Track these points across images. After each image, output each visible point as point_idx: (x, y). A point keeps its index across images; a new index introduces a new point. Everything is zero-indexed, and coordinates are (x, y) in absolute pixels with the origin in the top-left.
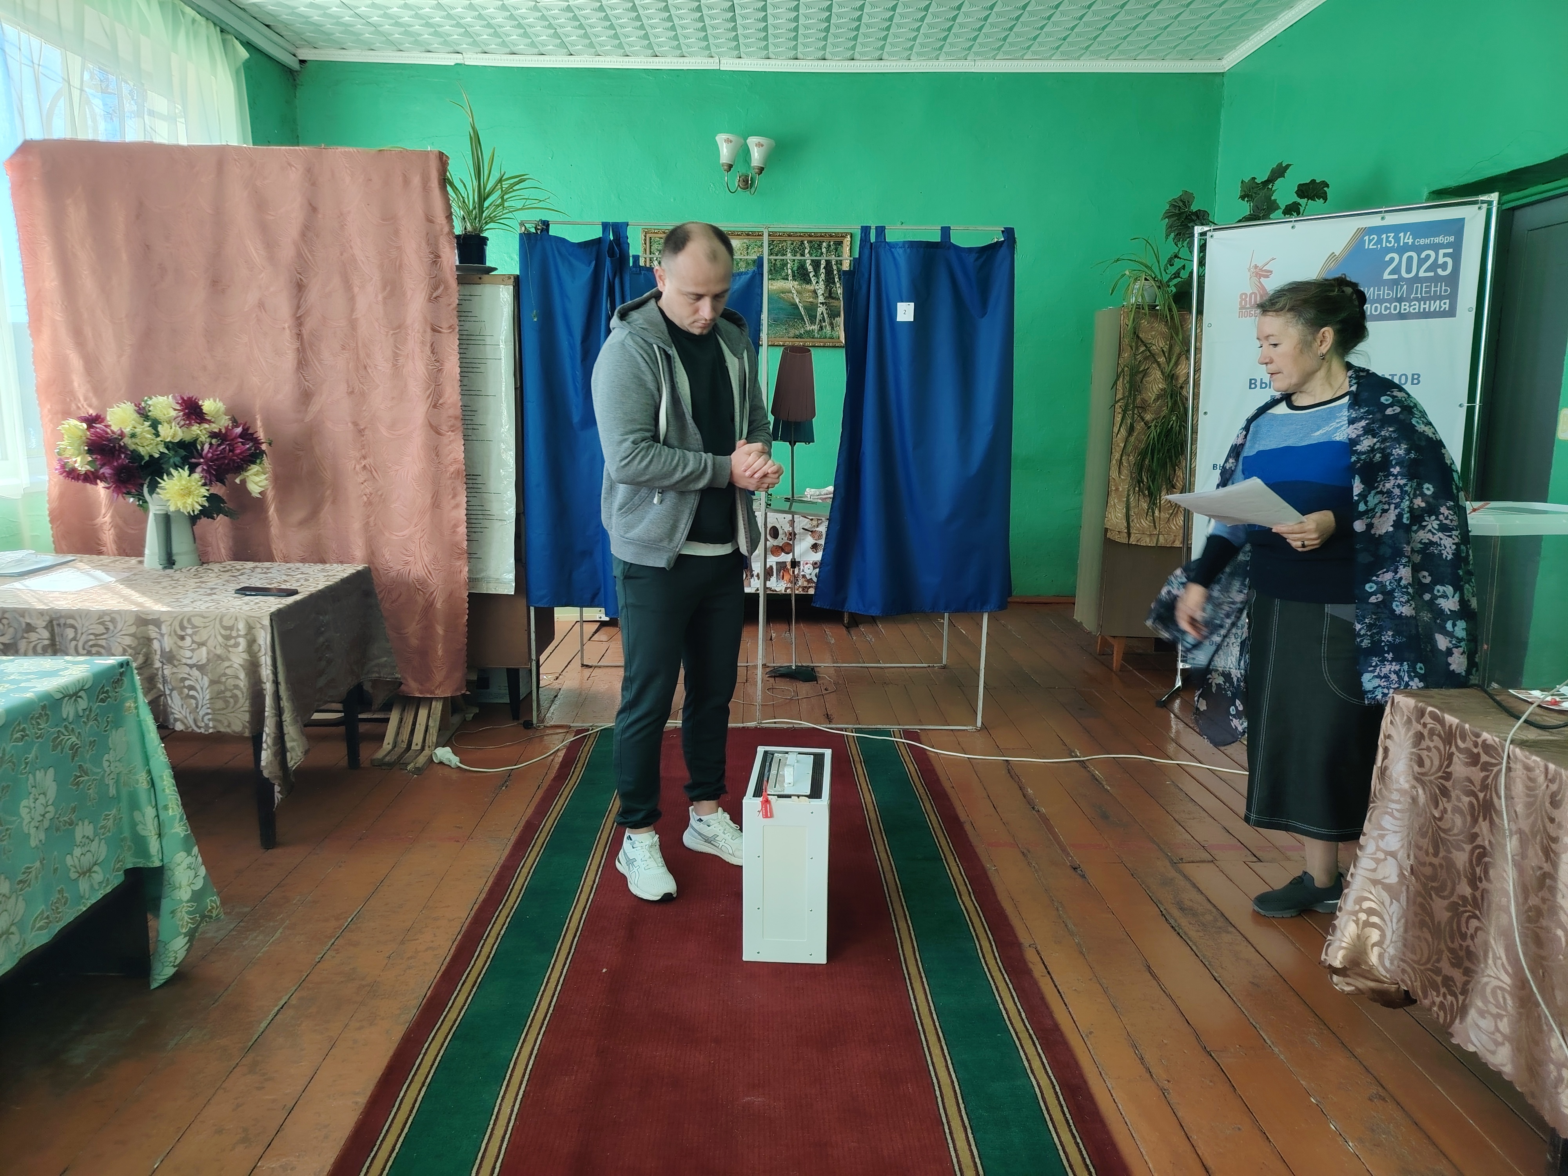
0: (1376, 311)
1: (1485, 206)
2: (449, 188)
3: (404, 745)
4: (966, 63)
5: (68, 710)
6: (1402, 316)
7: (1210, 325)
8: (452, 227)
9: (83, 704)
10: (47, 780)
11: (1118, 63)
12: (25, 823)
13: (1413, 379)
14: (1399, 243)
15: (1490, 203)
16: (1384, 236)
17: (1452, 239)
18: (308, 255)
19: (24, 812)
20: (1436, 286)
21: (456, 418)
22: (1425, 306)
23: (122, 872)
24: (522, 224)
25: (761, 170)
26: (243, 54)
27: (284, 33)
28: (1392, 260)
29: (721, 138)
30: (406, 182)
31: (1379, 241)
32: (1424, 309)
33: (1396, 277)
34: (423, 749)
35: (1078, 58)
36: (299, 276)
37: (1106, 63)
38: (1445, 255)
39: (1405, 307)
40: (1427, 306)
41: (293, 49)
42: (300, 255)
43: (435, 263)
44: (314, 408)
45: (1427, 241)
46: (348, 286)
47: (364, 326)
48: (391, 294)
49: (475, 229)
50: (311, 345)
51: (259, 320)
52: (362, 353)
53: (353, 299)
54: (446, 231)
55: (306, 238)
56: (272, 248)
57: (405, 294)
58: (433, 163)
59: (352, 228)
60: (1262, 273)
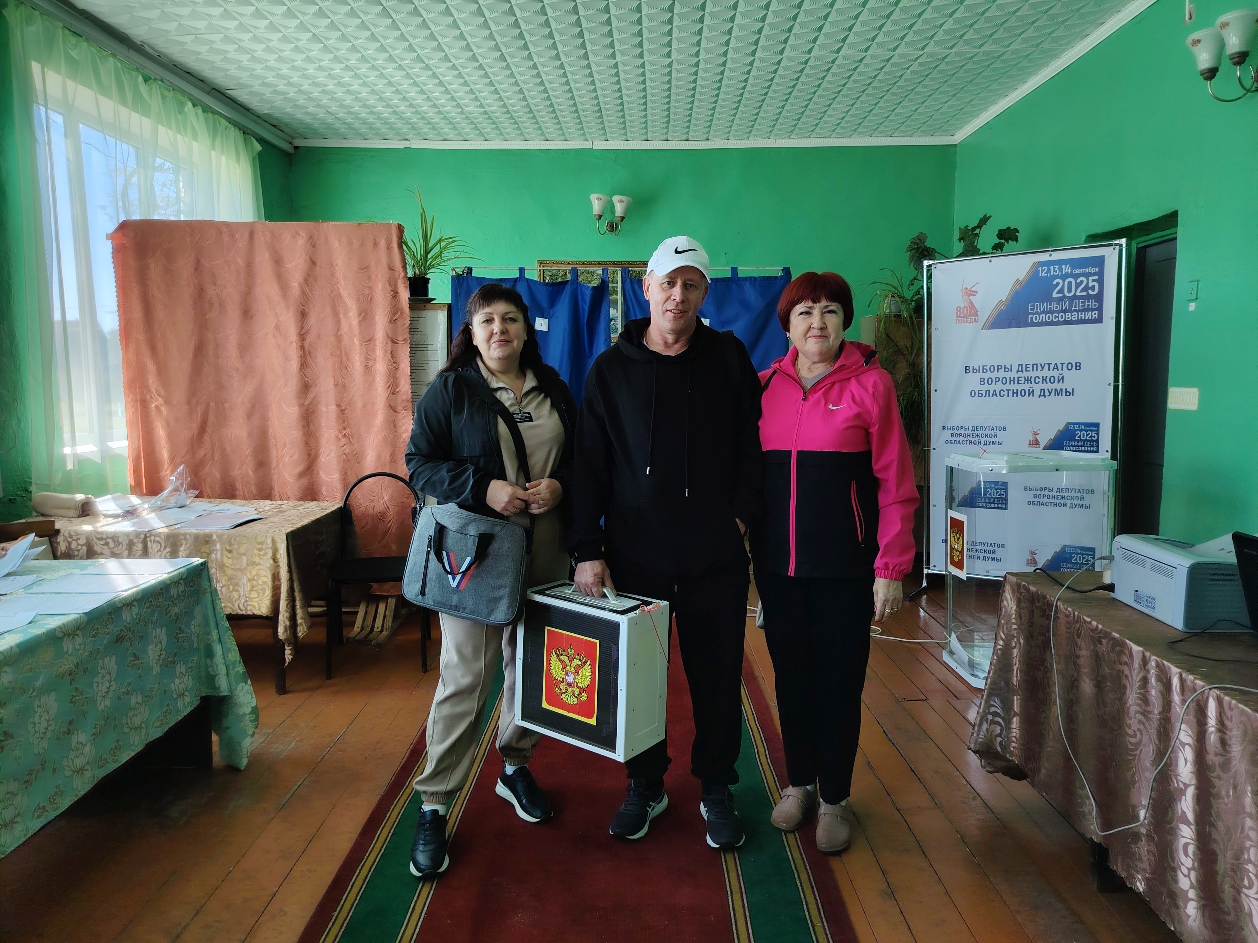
0: (1049, 319)
1: (1117, 247)
2: (404, 247)
3: (369, 629)
4: (769, 141)
5: (173, 592)
6: (1066, 323)
7: (936, 329)
8: (406, 273)
9: (182, 588)
10: (162, 634)
11: (879, 139)
12: (151, 659)
13: (1076, 366)
14: (1062, 274)
15: (1121, 245)
16: (1052, 267)
17: (1097, 269)
18: (309, 293)
19: (150, 652)
20: (1088, 302)
21: (408, 401)
22: (1082, 316)
23: (199, 698)
24: (453, 270)
25: (622, 218)
26: (258, 147)
27: (285, 130)
28: (1058, 284)
29: (593, 197)
30: (376, 244)
31: (1049, 271)
32: (1081, 317)
33: (1061, 295)
34: (382, 631)
35: (850, 136)
36: (303, 307)
37: (870, 139)
38: (1093, 281)
39: (1068, 317)
40: (1083, 316)
41: (290, 140)
42: (303, 293)
43: (394, 297)
44: (311, 396)
45: (1081, 271)
46: (336, 314)
47: (346, 340)
48: (365, 318)
49: (421, 273)
50: (310, 353)
51: (275, 337)
52: (344, 358)
53: (338, 322)
54: (402, 275)
55: (307, 282)
56: (285, 290)
57: (373, 318)
58: (394, 232)
59: (339, 274)
60: (970, 293)
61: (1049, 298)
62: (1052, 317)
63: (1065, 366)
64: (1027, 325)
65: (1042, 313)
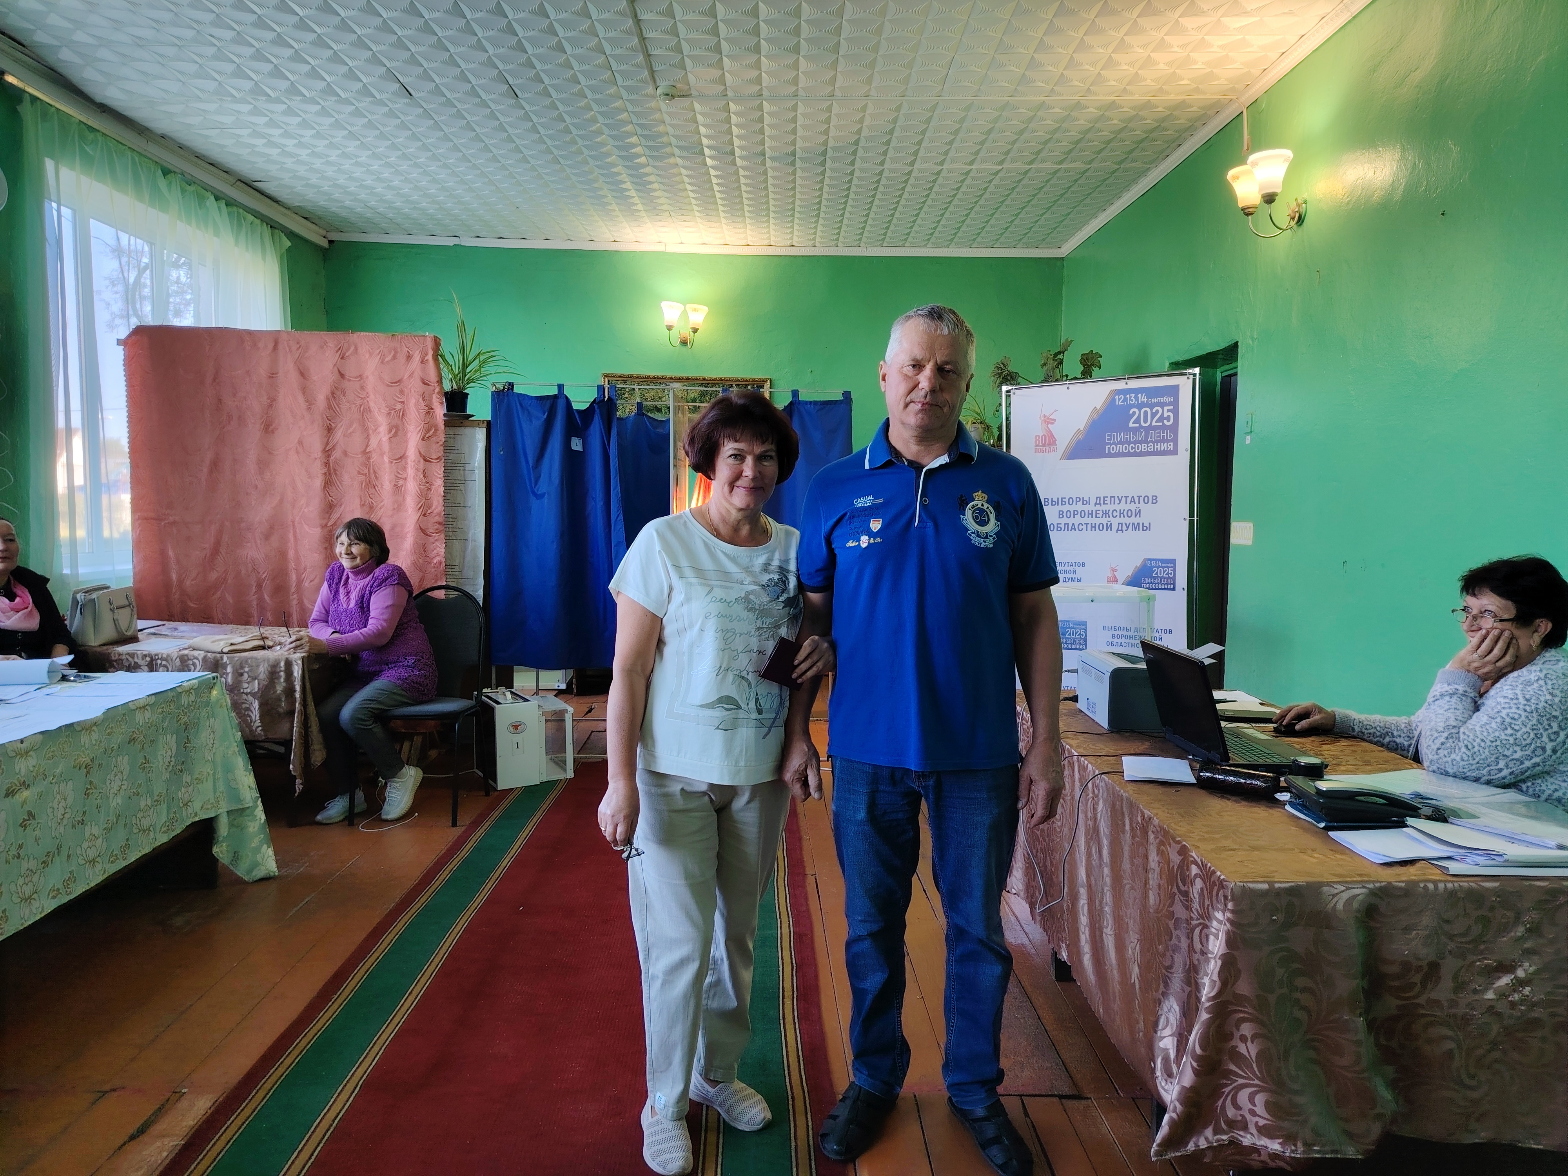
0: (1125, 449)
1: (1192, 376)
2: (441, 360)
4: (859, 249)
6: (1142, 454)
8: (442, 387)
10: (171, 741)
11: (978, 250)
12: (161, 764)
13: (1153, 499)
14: (1138, 401)
16: (1128, 396)
17: (1172, 399)
18: (336, 406)
19: (160, 758)
20: (1164, 433)
21: (440, 523)
24: (493, 385)
25: (697, 330)
26: (288, 244)
27: (318, 222)
28: (1134, 413)
29: (665, 305)
30: (409, 357)
31: (1125, 400)
32: (1157, 449)
33: (1137, 425)
36: (328, 422)
37: (969, 250)
38: (1168, 411)
39: (1144, 447)
40: (1159, 447)
41: (323, 233)
42: (330, 407)
43: (428, 413)
45: (1156, 400)
46: (365, 430)
47: (375, 457)
48: (396, 434)
49: (459, 388)
50: (335, 470)
51: (298, 453)
52: (373, 476)
53: (368, 438)
54: (437, 390)
55: (334, 395)
56: (310, 403)
57: (405, 434)
58: (430, 344)
59: (369, 388)
60: (1048, 421)
61: (1125, 428)
62: (1129, 448)
63: (1142, 499)
64: (1104, 456)
65: (1120, 443)
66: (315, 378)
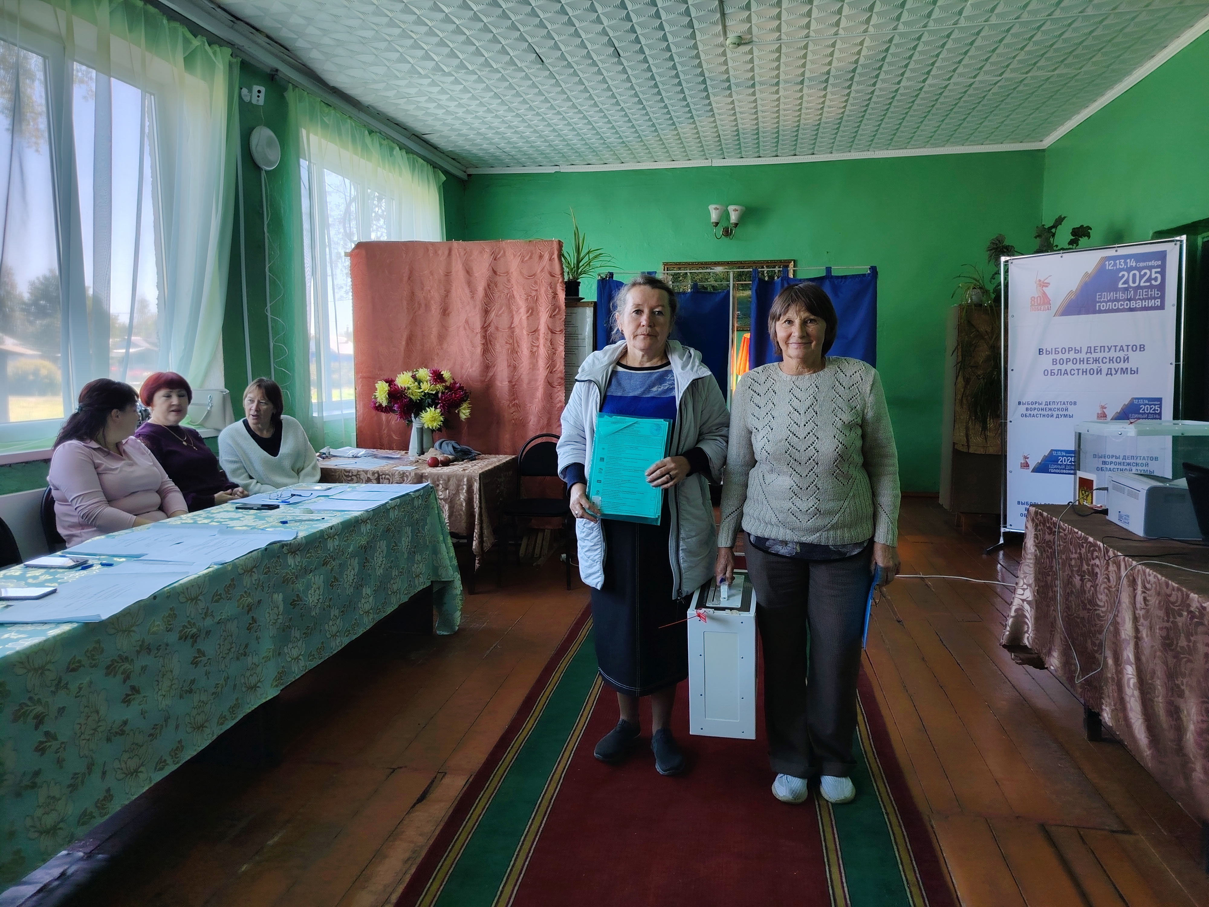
0: (1115, 306)
1: (1178, 243)
2: (563, 259)
3: (530, 555)
4: (869, 153)
6: (1131, 310)
7: (1013, 316)
8: (564, 279)
10: (409, 531)
11: (971, 147)
12: (403, 547)
13: (1140, 348)
14: (1127, 267)
15: (1181, 241)
16: (1118, 262)
17: (1160, 263)
18: (491, 295)
19: (403, 543)
20: (1151, 291)
21: (562, 378)
22: (1145, 303)
23: (430, 580)
24: (599, 275)
25: (736, 225)
26: (443, 178)
27: (461, 162)
28: (1123, 276)
29: (711, 207)
30: (541, 257)
31: (1115, 265)
32: (1145, 305)
33: (1126, 286)
34: (540, 557)
36: (486, 306)
37: (963, 147)
38: (1156, 273)
39: (1133, 304)
40: (1147, 303)
41: (464, 169)
42: (486, 295)
43: (554, 297)
44: (491, 374)
45: (1144, 264)
46: (511, 311)
47: (517, 331)
48: (532, 314)
49: (574, 278)
50: (490, 341)
51: (465, 329)
52: (516, 345)
53: (512, 317)
54: (560, 280)
55: (490, 287)
56: (473, 292)
57: (538, 314)
58: (555, 246)
59: (513, 281)
60: (1043, 284)
61: (1116, 289)
62: (1118, 305)
63: (1130, 348)
64: (1095, 312)
65: (1108, 301)
66: (476, 275)
